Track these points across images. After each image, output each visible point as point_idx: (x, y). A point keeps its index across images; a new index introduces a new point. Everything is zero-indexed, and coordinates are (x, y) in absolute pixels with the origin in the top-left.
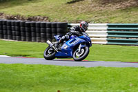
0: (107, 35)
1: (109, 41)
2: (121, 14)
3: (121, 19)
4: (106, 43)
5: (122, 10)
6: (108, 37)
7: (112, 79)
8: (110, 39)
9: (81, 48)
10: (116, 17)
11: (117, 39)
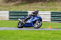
0: (9, 16)
1: (10, 19)
2: (15, 7)
3: (15, 9)
4: (8, 19)
5: (15, 5)
6: (9, 17)
7: (11, 35)
8: (10, 18)
9: (38, 22)
10: (13, 8)
11: (13, 18)
